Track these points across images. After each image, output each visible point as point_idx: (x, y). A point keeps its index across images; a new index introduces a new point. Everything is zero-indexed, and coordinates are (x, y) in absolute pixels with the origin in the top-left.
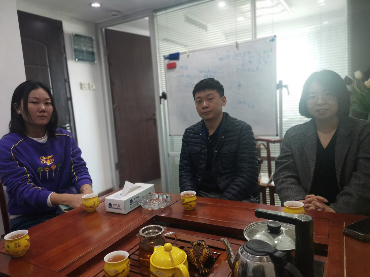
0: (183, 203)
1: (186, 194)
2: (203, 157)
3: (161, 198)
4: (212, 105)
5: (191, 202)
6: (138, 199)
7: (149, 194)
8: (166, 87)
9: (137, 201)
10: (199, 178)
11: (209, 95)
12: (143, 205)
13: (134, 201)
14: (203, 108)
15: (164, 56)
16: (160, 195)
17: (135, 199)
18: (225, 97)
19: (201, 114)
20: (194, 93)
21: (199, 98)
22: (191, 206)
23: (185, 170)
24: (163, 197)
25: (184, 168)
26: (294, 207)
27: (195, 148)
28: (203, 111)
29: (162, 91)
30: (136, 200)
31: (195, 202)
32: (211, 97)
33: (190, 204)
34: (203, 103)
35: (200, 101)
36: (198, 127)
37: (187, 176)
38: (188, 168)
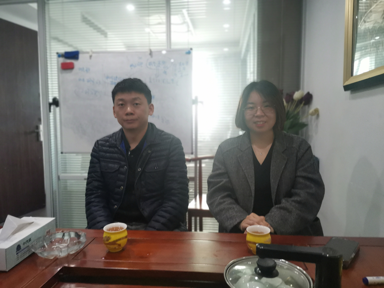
0: (107, 242)
1: (112, 229)
2: (122, 176)
3: (66, 238)
4: (138, 111)
5: (120, 239)
6: (29, 244)
7: (47, 232)
8: (59, 91)
9: (28, 246)
10: (115, 205)
11: (135, 99)
12: (41, 253)
13: (22, 247)
14: (127, 114)
15: (57, 53)
16: (65, 234)
17: (24, 244)
18: (152, 105)
19: (121, 122)
20: (114, 93)
21: (122, 100)
22: (119, 245)
23: (96, 195)
24: (70, 235)
25: (94, 192)
26: (259, 233)
27: (110, 165)
28: (125, 117)
29: (52, 96)
30: (26, 245)
31: (126, 240)
32: (137, 102)
33: (118, 242)
34: (127, 108)
35: (122, 105)
36: (114, 138)
37: (98, 202)
38: (99, 191)
